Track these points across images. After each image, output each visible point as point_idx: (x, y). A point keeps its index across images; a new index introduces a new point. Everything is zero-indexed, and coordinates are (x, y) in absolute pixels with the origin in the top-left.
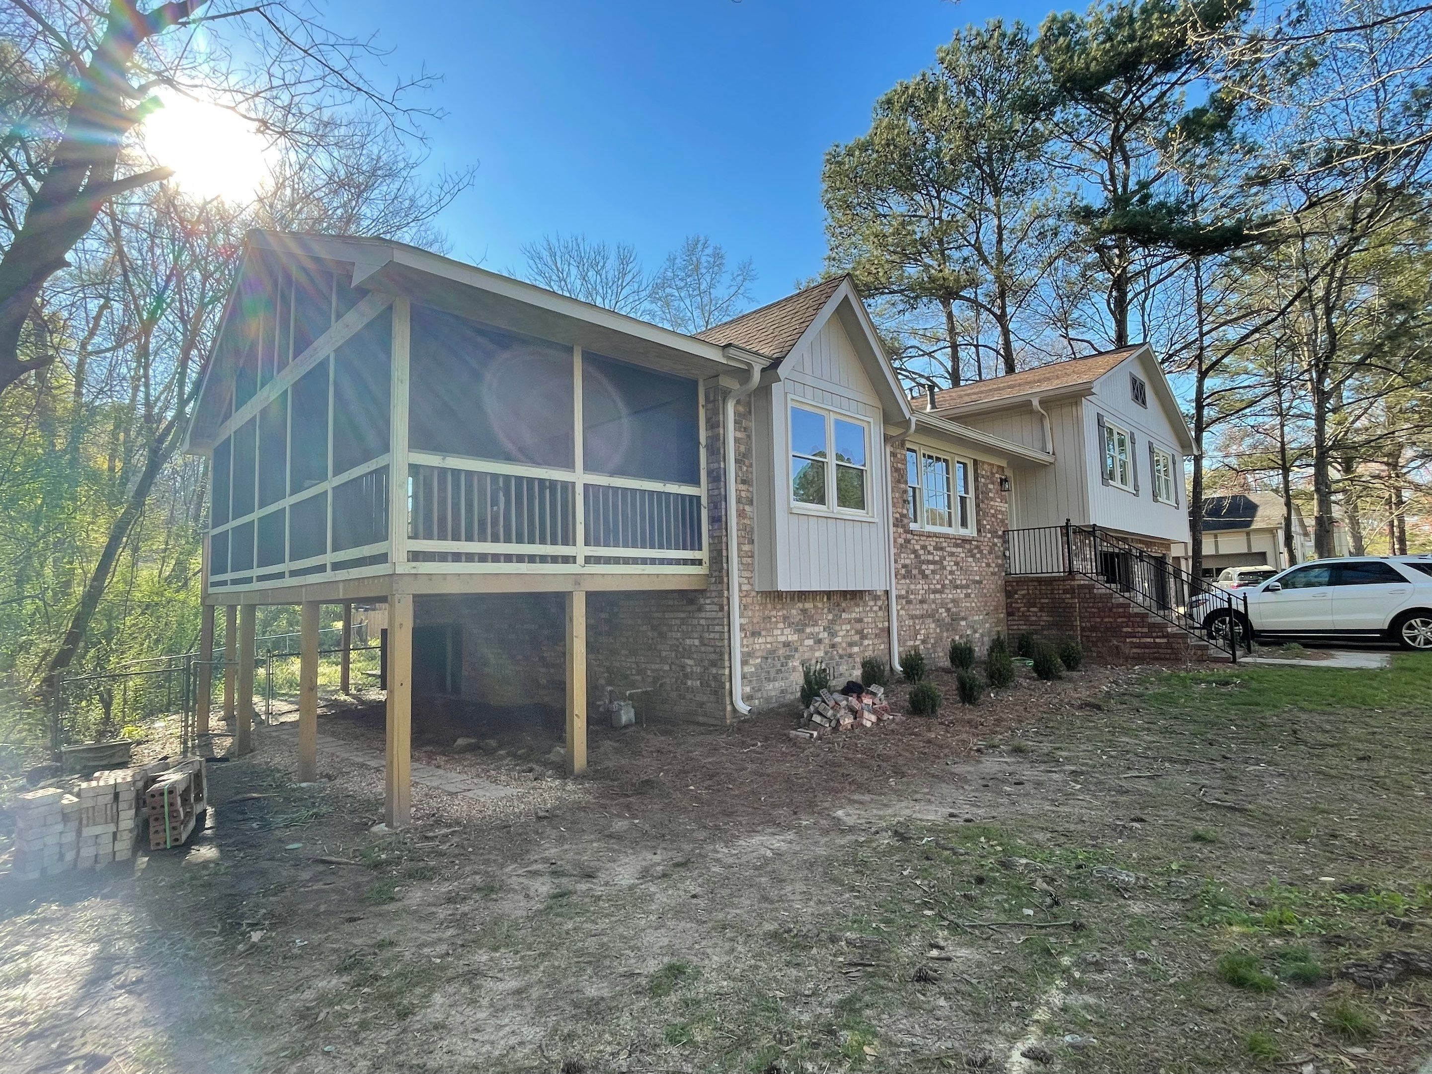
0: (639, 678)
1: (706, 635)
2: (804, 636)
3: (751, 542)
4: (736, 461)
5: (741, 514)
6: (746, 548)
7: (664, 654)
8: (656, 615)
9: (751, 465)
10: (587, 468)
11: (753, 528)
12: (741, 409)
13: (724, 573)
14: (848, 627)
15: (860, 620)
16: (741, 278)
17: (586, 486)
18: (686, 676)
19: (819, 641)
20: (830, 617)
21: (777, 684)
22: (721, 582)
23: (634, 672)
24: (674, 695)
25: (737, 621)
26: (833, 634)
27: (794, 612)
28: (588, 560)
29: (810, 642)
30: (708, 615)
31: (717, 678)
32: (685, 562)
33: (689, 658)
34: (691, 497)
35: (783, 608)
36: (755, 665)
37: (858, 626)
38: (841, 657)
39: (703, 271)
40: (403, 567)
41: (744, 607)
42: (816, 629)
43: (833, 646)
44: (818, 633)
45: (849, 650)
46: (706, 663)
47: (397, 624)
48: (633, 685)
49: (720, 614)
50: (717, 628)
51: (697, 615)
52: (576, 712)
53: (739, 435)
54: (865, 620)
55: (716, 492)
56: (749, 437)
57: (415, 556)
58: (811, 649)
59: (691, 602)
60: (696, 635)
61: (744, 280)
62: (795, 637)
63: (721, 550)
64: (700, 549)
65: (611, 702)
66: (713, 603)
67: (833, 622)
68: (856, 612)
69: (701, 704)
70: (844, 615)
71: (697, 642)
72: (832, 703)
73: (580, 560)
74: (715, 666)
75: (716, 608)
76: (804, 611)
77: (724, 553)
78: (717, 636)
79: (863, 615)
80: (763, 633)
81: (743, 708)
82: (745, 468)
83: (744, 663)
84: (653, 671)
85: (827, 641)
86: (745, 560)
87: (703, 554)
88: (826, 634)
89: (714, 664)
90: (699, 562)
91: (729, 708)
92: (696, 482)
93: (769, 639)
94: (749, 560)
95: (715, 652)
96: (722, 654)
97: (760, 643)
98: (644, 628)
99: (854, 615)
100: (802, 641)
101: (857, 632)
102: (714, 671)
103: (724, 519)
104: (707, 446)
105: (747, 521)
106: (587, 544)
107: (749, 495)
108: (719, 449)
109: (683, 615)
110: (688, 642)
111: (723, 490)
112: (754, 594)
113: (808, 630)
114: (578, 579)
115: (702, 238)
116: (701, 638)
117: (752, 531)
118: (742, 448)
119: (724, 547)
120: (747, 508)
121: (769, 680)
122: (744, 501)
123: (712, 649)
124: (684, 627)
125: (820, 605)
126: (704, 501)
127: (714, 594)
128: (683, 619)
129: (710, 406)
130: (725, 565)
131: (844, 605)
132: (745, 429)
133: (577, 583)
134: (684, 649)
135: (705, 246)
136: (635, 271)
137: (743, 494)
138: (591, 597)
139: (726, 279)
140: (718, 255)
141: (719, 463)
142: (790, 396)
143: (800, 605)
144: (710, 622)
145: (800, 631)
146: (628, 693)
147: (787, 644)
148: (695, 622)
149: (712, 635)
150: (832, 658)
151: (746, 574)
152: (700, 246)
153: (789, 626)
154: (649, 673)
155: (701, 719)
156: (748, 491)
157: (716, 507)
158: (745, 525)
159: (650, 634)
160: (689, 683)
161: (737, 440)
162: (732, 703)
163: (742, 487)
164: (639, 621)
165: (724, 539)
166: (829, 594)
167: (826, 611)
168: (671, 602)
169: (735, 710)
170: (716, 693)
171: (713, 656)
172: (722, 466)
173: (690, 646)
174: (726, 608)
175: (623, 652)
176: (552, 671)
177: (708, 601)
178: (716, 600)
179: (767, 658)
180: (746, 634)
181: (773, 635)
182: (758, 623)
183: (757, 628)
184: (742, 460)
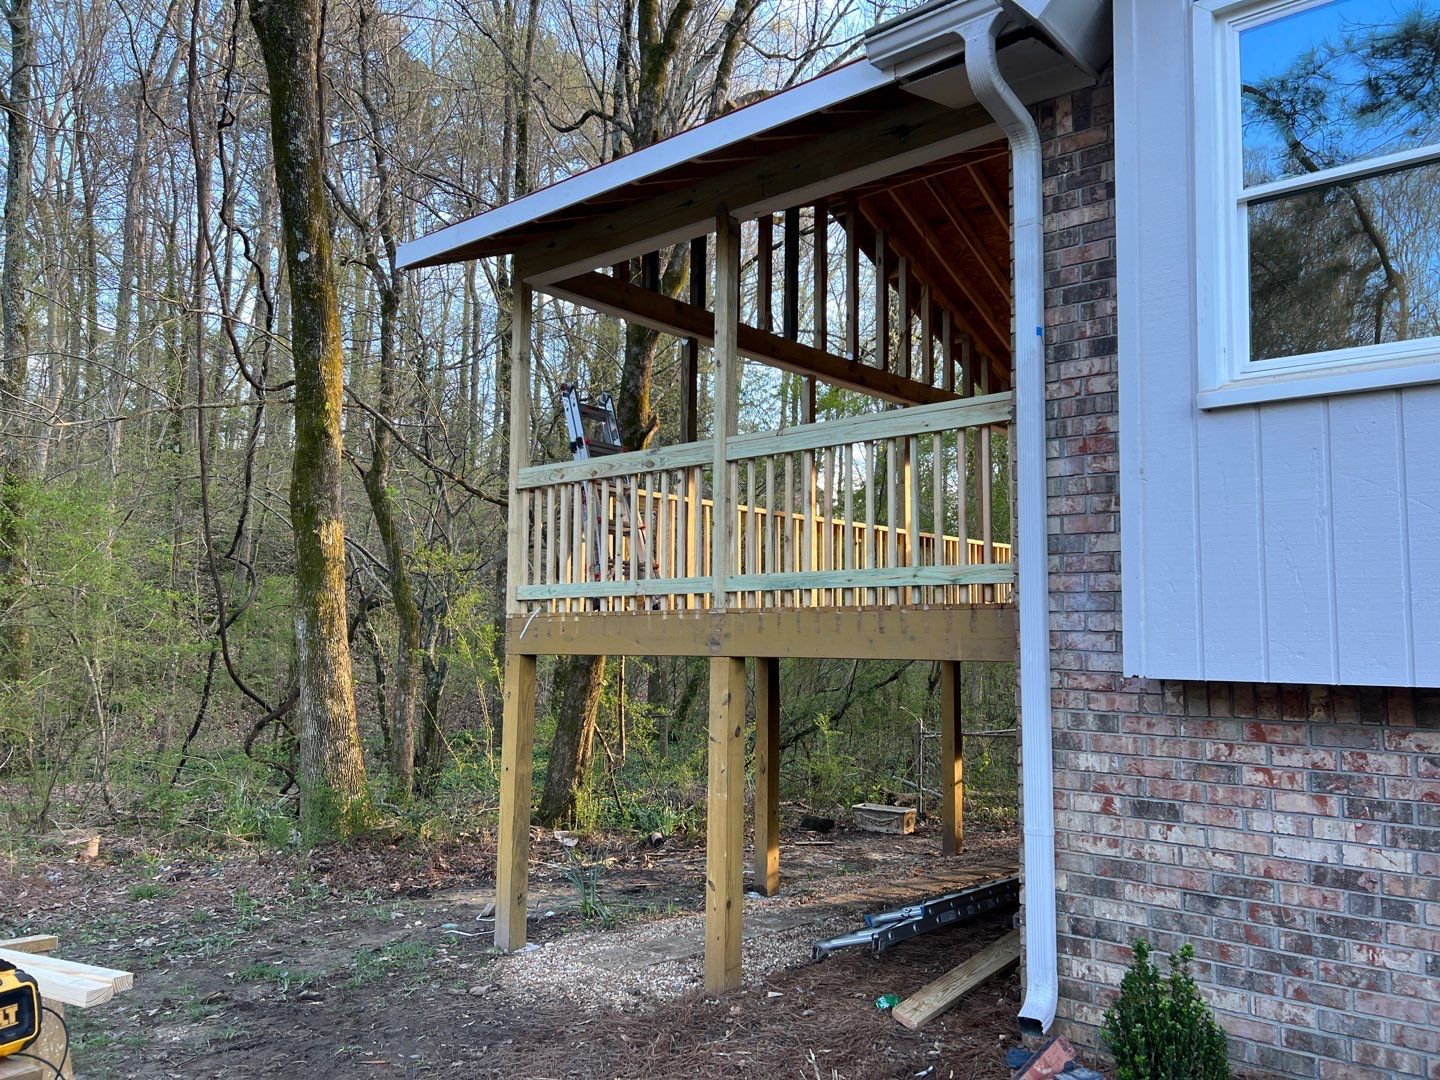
112: (1142, 684)
179: (1211, 902)
180: (1108, 803)
181: (1249, 832)
182: (1166, 777)
183: (1165, 792)
184: (1094, 287)
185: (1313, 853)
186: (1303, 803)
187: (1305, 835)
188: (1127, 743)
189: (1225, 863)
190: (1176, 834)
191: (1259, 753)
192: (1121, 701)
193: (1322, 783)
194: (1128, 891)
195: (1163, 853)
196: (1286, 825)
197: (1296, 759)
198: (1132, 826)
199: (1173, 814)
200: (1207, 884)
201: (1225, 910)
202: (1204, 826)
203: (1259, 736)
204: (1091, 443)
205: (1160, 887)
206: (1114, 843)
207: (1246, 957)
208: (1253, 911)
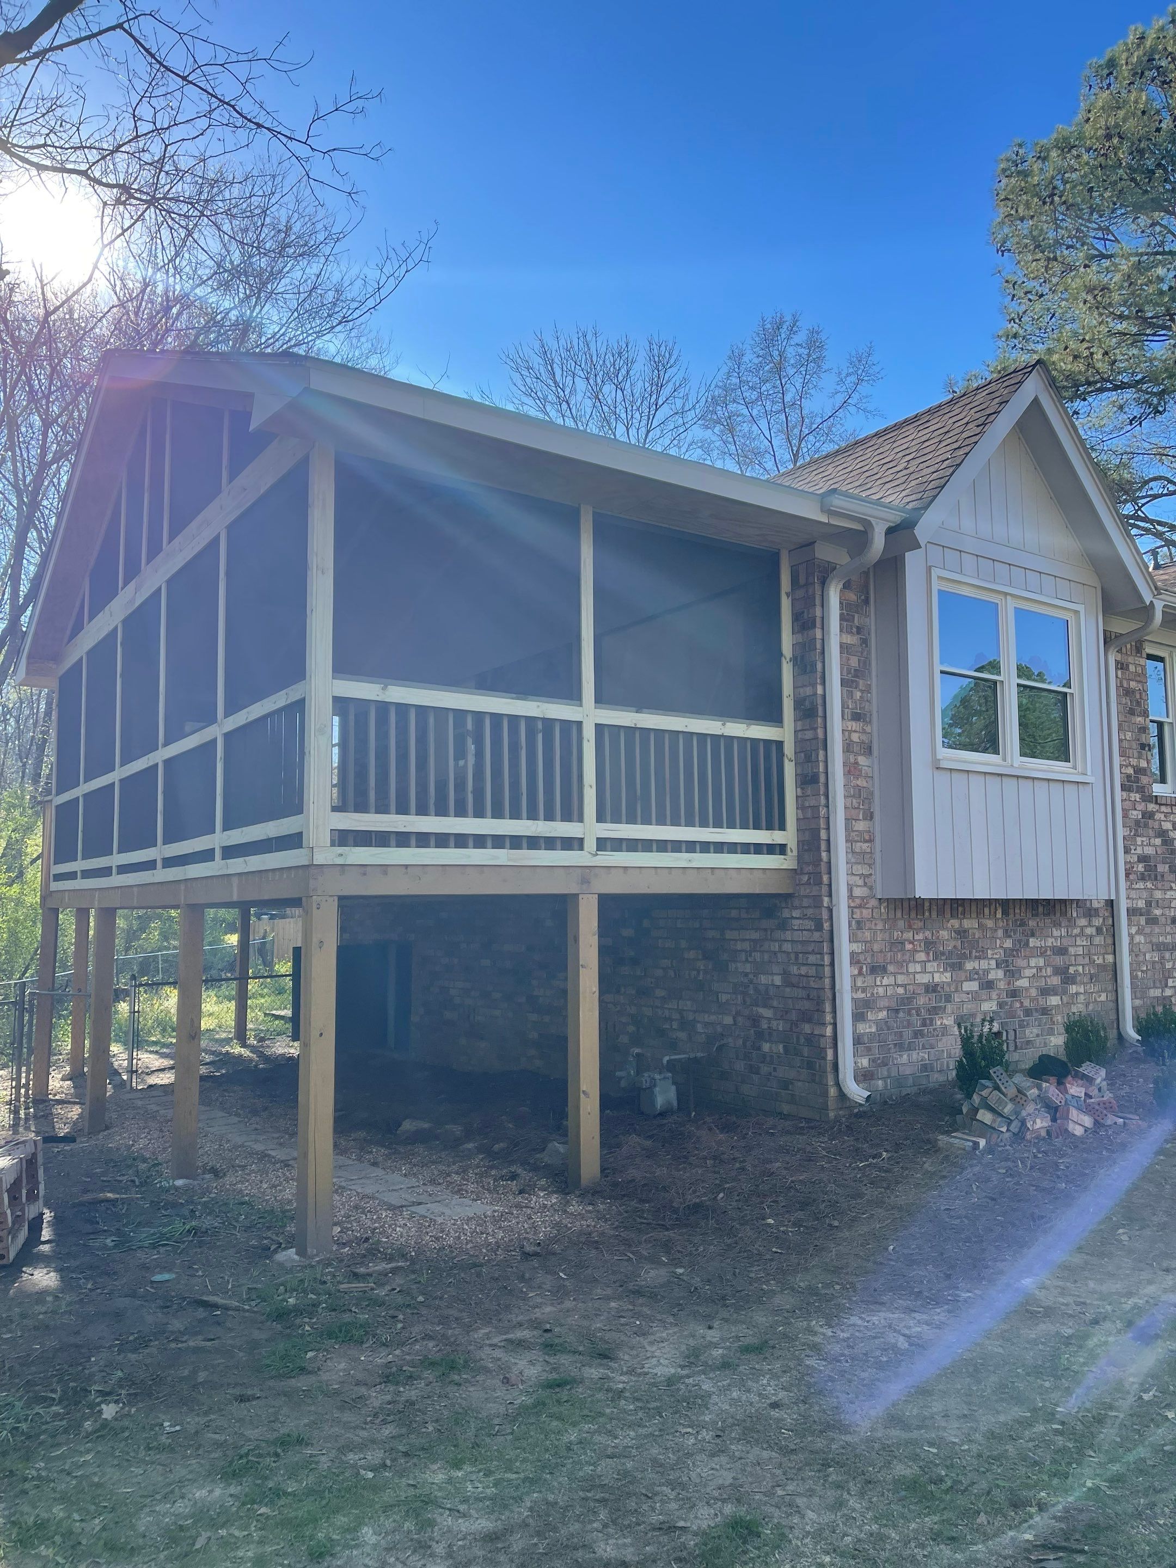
0: (682, 1035)
1: (794, 970)
2: (962, 975)
3: (870, 816)
4: (843, 683)
5: (852, 770)
6: (861, 826)
7: (724, 998)
8: (711, 934)
9: (868, 690)
10: (600, 700)
11: (872, 793)
12: (852, 597)
13: (823, 868)
14: (1041, 962)
15: (1062, 951)
16: (853, 379)
17: (599, 728)
18: (760, 1035)
19: (989, 985)
20: (1008, 944)
21: (914, 1055)
22: (820, 883)
23: (675, 1025)
24: (740, 1066)
25: (845, 947)
26: (1012, 974)
27: (944, 934)
28: (602, 844)
29: (973, 986)
30: (798, 936)
31: (812, 1041)
32: (758, 849)
33: (765, 1006)
34: (767, 742)
35: (924, 928)
36: (877, 1022)
37: (1059, 961)
38: (1028, 1012)
39: (791, 371)
40: (326, 855)
41: (858, 925)
42: (984, 964)
43: (1014, 993)
44: (987, 972)
45: (1041, 1002)
46: (794, 1016)
47: (315, 940)
48: (673, 1046)
49: (816, 935)
50: (812, 959)
51: (778, 934)
52: (583, 1087)
53: (849, 639)
54: (1072, 950)
55: (809, 735)
56: (865, 642)
57: (343, 838)
58: (975, 997)
59: (770, 912)
60: (776, 969)
61: (860, 380)
62: (946, 977)
63: (818, 830)
64: (782, 827)
65: (638, 1073)
66: (804, 917)
67: (1011, 953)
68: (1055, 936)
69: (786, 1084)
70: (1033, 942)
71: (778, 980)
72: (1012, 1091)
73: (590, 845)
74: (809, 1021)
75: (810, 924)
76: (962, 933)
77: (823, 835)
78: (812, 971)
79: (1066, 942)
80: (891, 968)
81: (857, 1092)
82: (858, 694)
83: (858, 1017)
84: (706, 1024)
85: (1002, 985)
86: (858, 847)
87: (788, 836)
88: (1000, 974)
89: (806, 1017)
90: (781, 849)
91: (833, 1092)
92: (775, 718)
93: (901, 979)
94: (865, 846)
95: (808, 998)
96: (820, 1002)
97: (885, 986)
98: (691, 955)
99: (1050, 942)
100: (958, 983)
101: (1058, 971)
102: (807, 1028)
103: (822, 779)
104: (794, 659)
105: (861, 782)
106: (600, 818)
107: (864, 737)
108: (814, 665)
109: (755, 935)
110: (763, 979)
111: (820, 732)
112: (873, 903)
113: (969, 966)
114: (586, 873)
115: (788, 318)
116: (785, 974)
117: (869, 798)
118: (854, 662)
119: (823, 825)
120: (862, 760)
121: (900, 1047)
122: (856, 749)
123: (802, 993)
124: (757, 956)
125: (990, 923)
126: (789, 750)
127: (806, 902)
128: (755, 941)
129: (800, 593)
130: (824, 855)
131: (1032, 923)
132: (859, 630)
133: (585, 881)
134: (756, 990)
135: (792, 331)
136: (677, 380)
137: (855, 737)
138: (607, 903)
139: (828, 381)
140: (814, 344)
141: (814, 685)
142: (935, 572)
143: (955, 923)
144: (799, 948)
145: (956, 967)
146: (666, 1059)
147: (931, 988)
148: (775, 947)
149: (804, 970)
150: (1012, 1015)
151: (859, 869)
152: (784, 331)
153: (935, 959)
154: (700, 1028)
155: (786, 1108)
156: (864, 732)
157: (808, 759)
158: (859, 789)
159: (701, 965)
160: (766, 1047)
161: (844, 648)
162: (837, 1084)
163: (853, 725)
164: (683, 944)
165: (823, 812)
166: (1006, 905)
167: (1000, 933)
168: (734, 913)
169: (842, 1096)
170: (810, 1066)
171: (807, 1005)
172: (820, 690)
173: (767, 986)
174: (826, 926)
175: (660, 993)
176: (547, 1019)
177: (796, 914)
178: (810, 912)
179: (897, 1011)
180: (861, 968)
181: (908, 973)
182: (881, 952)
183: (880, 960)
184: (852, 681)
185: (924, 979)
186: (921, 956)
187: (924, 971)
188: (868, 935)
189: (901, 990)
190: (886, 981)
191: (909, 935)
192: (866, 913)
193: (929, 945)
194: (870, 1016)
195: (881, 991)
196: (918, 968)
197: (920, 936)
198: (870, 979)
199: (884, 970)
200: (894, 1005)
201: (901, 1014)
202: (894, 974)
203: (910, 927)
204: (852, 769)
205: (880, 1010)
206: (864, 990)
207: (907, 1034)
208: (910, 1010)
